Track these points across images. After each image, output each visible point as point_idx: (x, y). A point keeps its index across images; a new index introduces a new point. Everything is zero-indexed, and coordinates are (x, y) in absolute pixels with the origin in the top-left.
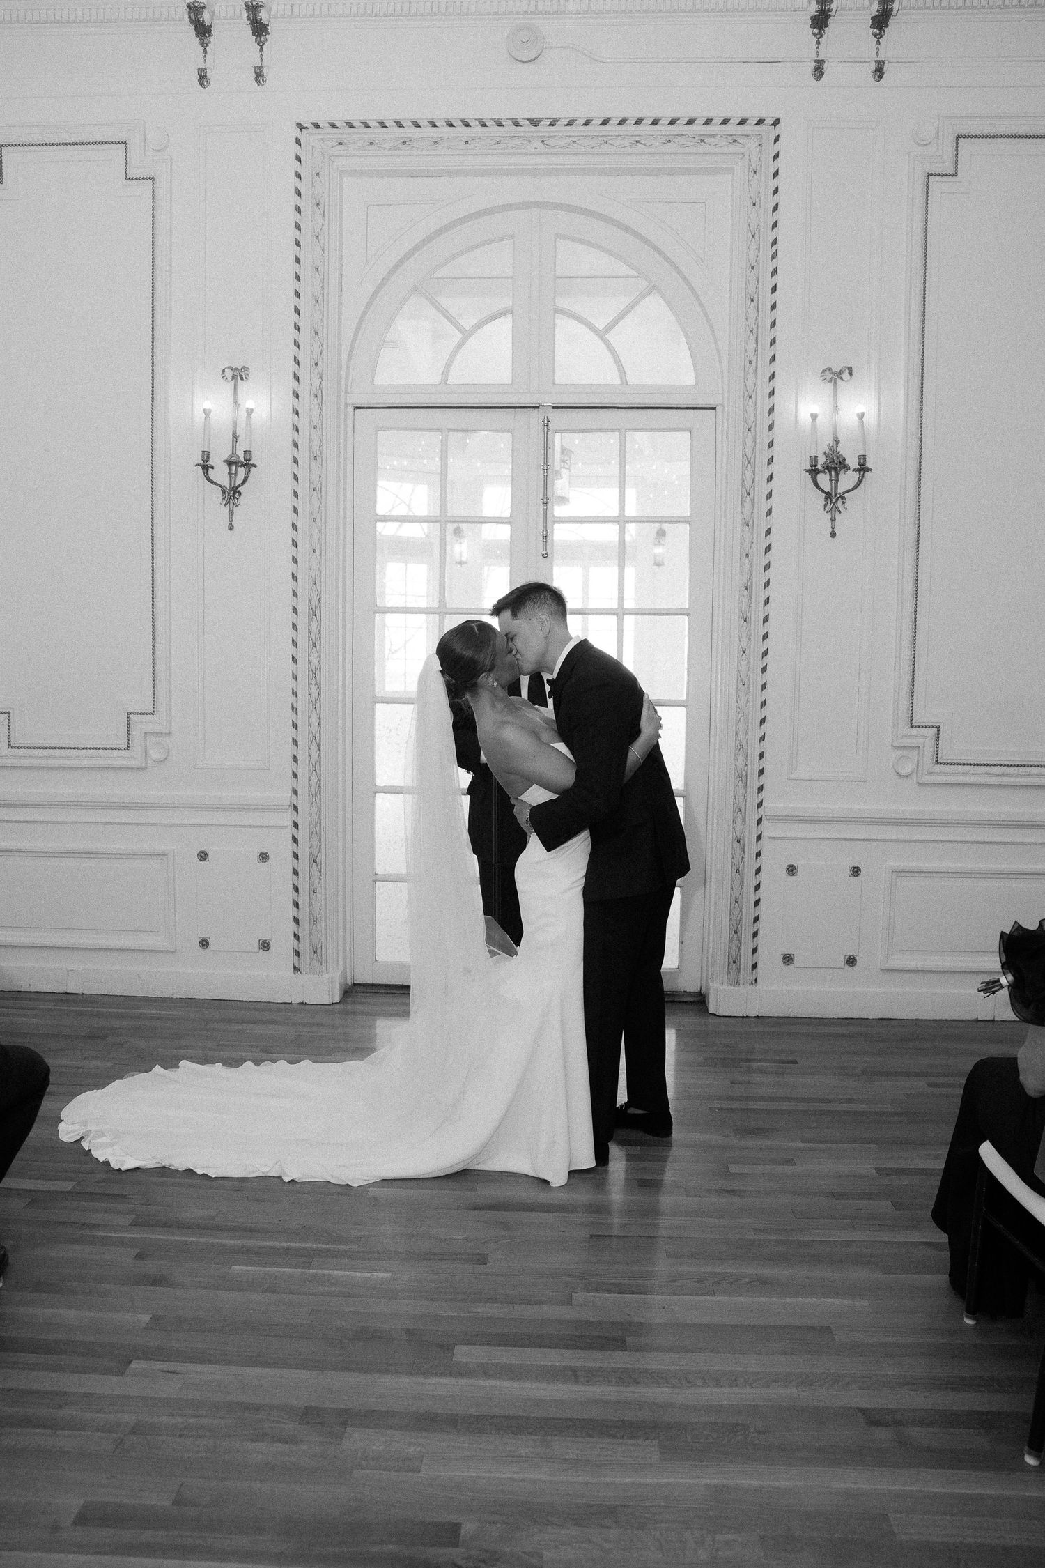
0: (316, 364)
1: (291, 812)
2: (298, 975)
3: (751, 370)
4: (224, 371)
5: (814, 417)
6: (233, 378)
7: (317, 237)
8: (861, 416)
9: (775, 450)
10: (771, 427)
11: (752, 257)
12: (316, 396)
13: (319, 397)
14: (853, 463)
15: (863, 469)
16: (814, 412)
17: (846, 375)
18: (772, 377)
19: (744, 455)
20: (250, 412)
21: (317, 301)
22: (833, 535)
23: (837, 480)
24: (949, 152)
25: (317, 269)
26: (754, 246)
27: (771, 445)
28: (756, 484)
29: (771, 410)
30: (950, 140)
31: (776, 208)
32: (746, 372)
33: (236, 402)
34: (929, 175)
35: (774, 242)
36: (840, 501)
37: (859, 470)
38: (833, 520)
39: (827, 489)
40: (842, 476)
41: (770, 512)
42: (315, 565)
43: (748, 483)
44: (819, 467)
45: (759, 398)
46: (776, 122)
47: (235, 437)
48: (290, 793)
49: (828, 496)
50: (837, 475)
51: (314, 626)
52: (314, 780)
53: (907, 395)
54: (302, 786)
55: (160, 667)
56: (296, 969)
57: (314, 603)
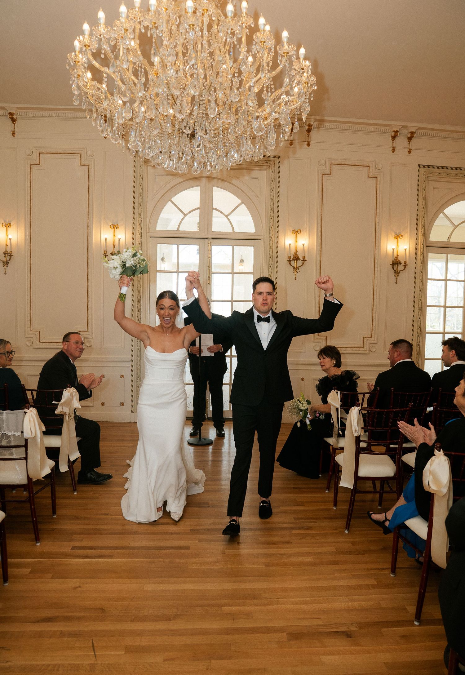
0: (140, 225)
1: (131, 363)
2: (133, 414)
3: (272, 230)
4: (111, 226)
5: (290, 245)
6: (113, 228)
7: (140, 186)
8: (304, 245)
9: (279, 254)
10: (277, 247)
11: (272, 197)
12: (140, 234)
13: (141, 234)
14: (301, 258)
15: (304, 260)
16: (290, 243)
17: (299, 232)
18: (278, 232)
19: (269, 255)
20: (119, 239)
21: (140, 205)
22: (296, 279)
23: (297, 263)
24: (329, 168)
25: (140, 195)
26: (272, 194)
27: (277, 252)
28: (273, 264)
29: (277, 242)
30: (329, 165)
31: (279, 182)
32: (270, 231)
33: (114, 235)
34: (323, 174)
35: (278, 192)
36: (297, 269)
37: (303, 261)
38: (296, 275)
39: (294, 266)
40: (298, 262)
41: (277, 272)
42: (139, 286)
43: (270, 264)
44: (291, 259)
45: (274, 239)
46: (279, 157)
47: (114, 246)
48: (131, 356)
49: (294, 268)
50: (297, 262)
51: (139, 305)
52: (139, 352)
53: (317, 237)
54: (135, 354)
55: (90, 317)
56: (132, 411)
57: (139, 298)
